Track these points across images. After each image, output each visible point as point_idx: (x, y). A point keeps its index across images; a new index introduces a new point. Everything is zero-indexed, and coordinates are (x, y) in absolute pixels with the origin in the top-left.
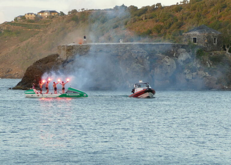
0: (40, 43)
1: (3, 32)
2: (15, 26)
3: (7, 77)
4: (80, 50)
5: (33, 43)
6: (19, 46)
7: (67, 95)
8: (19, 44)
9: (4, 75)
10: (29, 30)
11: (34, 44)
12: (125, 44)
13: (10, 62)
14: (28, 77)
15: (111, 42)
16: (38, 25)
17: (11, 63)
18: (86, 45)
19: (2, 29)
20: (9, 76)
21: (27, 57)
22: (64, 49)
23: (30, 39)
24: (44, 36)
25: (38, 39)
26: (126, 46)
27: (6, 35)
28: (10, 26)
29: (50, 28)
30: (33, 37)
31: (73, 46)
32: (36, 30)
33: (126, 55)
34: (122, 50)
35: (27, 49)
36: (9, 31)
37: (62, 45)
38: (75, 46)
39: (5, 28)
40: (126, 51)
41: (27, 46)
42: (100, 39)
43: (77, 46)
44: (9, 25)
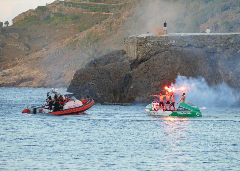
0: (109, 33)
1: (52, 16)
2: (71, 8)
3: (57, 86)
4: (157, 44)
5: (99, 33)
6: (77, 38)
7: (178, 113)
8: (77, 35)
9: (53, 83)
10: (93, 13)
11: (100, 35)
12: (227, 35)
13: (62, 63)
14: (77, 86)
15: (218, 32)
16: (106, 5)
17: (64, 64)
18: (167, 37)
19: (50, 12)
20: (61, 84)
21: (89, 55)
22: (133, 43)
23: (93, 28)
24: (116, 22)
25: (106, 27)
26: (229, 38)
27: (57, 20)
28: (64, 7)
29: (124, 10)
30: (98, 24)
31: (147, 38)
32: (104, 13)
33: (228, 52)
34: (222, 44)
35: (89, 43)
36: (62, 16)
37: (131, 37)
38: (149, 37)
39: (56, 11)
40: (228, 46)
41: (89, 38)
42: (201, 27)
43: (152, 37)
44: (61, 5)
